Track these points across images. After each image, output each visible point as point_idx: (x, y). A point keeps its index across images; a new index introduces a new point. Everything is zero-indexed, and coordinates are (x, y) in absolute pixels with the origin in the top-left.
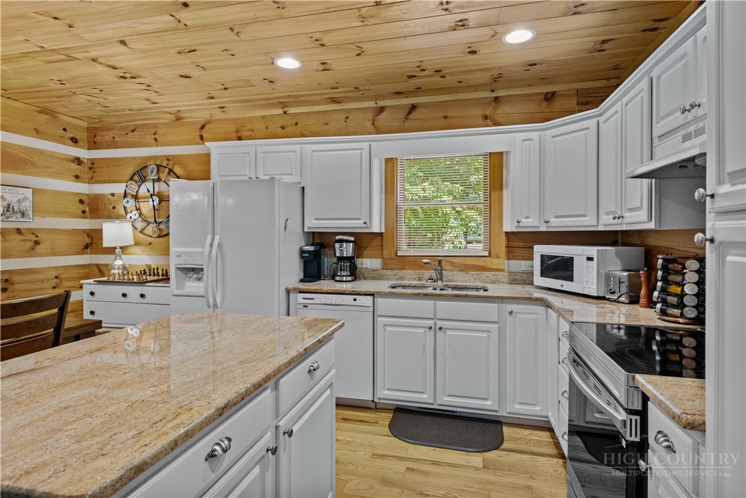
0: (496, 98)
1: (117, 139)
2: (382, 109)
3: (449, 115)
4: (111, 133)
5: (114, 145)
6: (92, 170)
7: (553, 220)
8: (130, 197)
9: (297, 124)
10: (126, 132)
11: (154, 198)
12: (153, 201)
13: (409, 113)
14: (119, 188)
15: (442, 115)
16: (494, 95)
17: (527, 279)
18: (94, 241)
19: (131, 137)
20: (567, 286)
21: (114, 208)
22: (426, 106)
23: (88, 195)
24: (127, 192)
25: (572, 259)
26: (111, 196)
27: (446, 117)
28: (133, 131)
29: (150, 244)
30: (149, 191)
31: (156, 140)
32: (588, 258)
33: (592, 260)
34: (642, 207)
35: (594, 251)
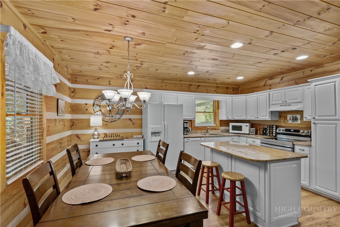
0: (217, 87)
1: (89, 81)
2: (191, 85)
3: (207, 89)
4: (86, 78)
5: (87, 83)
6: (74, 93)
7: (235, 117)
8: (96, 105)
9: (166, 86)
10: (94, 79)
11: (110, 106)
12: (109, 108)
13: (198, 87)
14: (91, 102)
15: (206, 89)
16: (217, 86)
17: (228, 131)
18: (74, 124)
19: (96, 81)
21: (87, 110)
22: (202, 86)
23: (71, 104)
24: (95, 103)
25: (242, 126)
26: (85, 105)
27: (207, 90)
28: (98, 79)
29: (106, 125)
30: (107, 104)
31: (110, 84)
32: (246, 126)
33: (247, 126)
34: (266, 116)
35: (248, 124)
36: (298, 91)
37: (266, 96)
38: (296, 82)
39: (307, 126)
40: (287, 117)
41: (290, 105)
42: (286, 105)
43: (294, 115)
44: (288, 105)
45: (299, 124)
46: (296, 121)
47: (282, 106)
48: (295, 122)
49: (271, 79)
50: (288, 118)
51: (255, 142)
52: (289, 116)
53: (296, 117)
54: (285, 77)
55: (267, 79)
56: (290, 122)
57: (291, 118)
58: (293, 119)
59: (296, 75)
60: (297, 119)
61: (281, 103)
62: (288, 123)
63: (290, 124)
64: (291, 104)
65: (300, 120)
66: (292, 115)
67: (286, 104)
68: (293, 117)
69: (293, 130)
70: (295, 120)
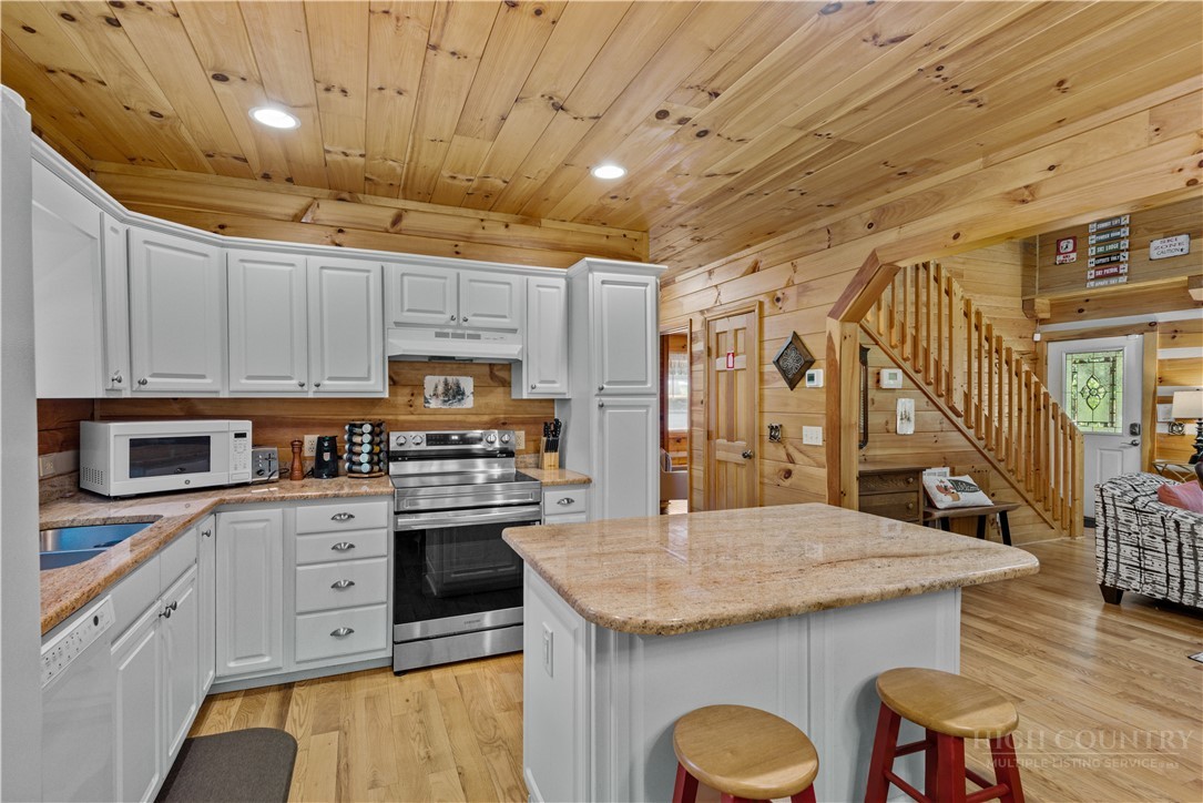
20: (197, 479)
25: (207, 439)
32: (237, 436)
33: (244, 435)
34: (368, 379)
35: (246, 426)
36: (507, 287)
37: (368, 278)
38: (457, 249)
39: (492, 417)
40: (422, 386)
41: (478, 337)
42: (462, 336)
43: (450, 379)
44: (471, 337)
45: (469, 412)
46: (459, 400)
47: (445, 335)
48: (456, 406)
49: (345, 195)
50: (428, 391)
51: (351, 516)
52: (432, 382)
53: (458, 387)
54: (412, 214)
55: (318, 192)
56: (434, 404)
57: (441, 389)
58: (446, 393)
59: (457, 220)
60: (463, 394)
61: (443, 322)
62: (427, 411)
63: (435, 412)
64: (480, 333)
65: (471, 397)
66: (442, 378)
67: (459, 332)
68: (446, 384)
69: (456, 438)
70: (454, 397)
